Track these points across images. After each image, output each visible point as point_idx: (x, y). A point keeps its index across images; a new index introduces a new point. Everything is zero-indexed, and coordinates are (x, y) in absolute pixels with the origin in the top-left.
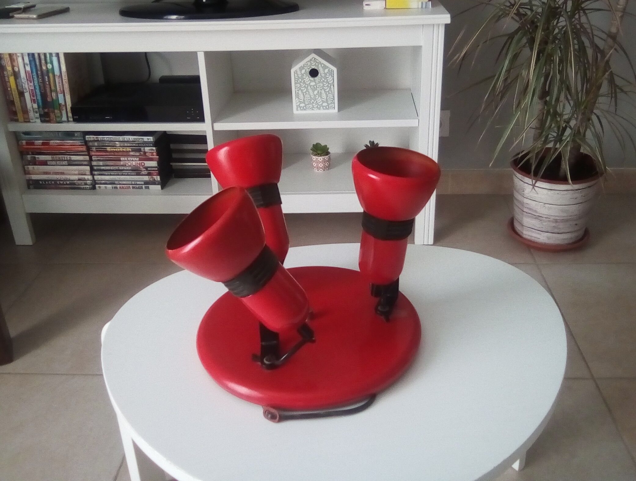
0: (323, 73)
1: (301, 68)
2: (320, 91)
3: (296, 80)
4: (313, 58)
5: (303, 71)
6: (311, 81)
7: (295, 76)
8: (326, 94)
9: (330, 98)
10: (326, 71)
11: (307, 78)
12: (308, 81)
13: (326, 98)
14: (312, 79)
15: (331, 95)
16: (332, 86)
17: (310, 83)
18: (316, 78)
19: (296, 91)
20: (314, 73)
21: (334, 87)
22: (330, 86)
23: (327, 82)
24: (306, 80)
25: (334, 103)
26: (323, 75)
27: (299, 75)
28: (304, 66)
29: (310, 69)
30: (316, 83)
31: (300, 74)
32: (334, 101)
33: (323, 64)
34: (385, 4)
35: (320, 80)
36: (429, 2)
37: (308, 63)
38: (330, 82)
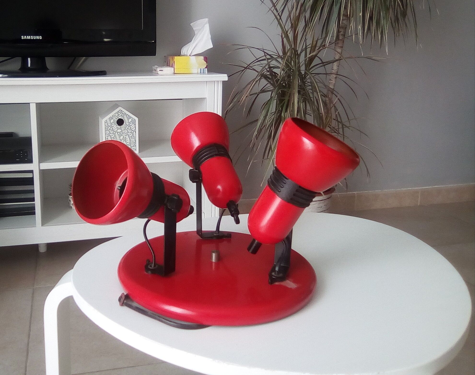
0: (127, 122)
1: (111, 118)
2: (125, 136)
3: (106, 128)
4: (119, 110)
5: (112, 121)
6: (118, 129)
7: (106, 125)
8: (130, 138)
9: (133, 142)
10: (130, 120)
11: (115, 126)
12: (116, 129)
13: (129, 142)
14: (119, 127)
15: (133, 140)
16: (134, 132)
17: (117, 130)
18: (122, 126)
19: (106, 137)
20: (120, 122)
21: (136, 133)
22: (133, 132)
23: (131, 129)
24: (114, 128)
25: (136, 146)
26: (127, 124)
27: (108, 124)
28: (113, 117)
29: (118, 119)
30: (122, 130)
31: (110, 123)
32: (135, 144)
33: (128, 115)
34: (173, 70)
35: (125, 127)
36: (205, 69)
37: (116, 114)
38: (133, 129)
